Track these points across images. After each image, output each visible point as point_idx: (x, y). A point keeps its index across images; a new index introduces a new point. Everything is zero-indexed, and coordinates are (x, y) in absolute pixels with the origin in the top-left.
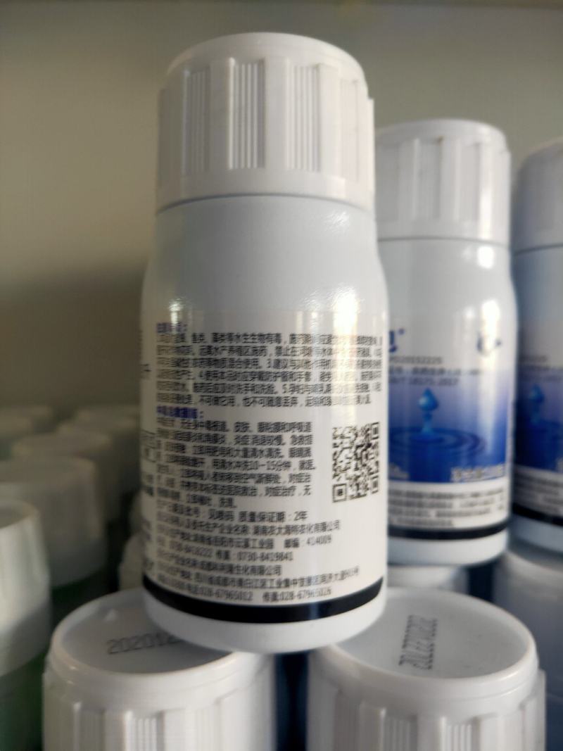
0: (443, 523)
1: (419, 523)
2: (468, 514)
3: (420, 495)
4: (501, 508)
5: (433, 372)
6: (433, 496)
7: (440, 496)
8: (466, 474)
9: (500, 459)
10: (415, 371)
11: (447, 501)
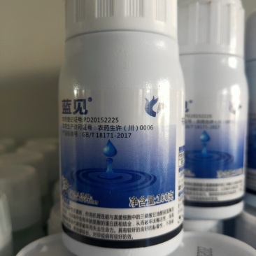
0: (213, 199)
1: (201, 199)
2: (225, 194)
3: (201, 185)
4: (241, 190)
5: (207, 122)
6: (208, 185)
7: (211, 185)
8: (224, 174)
9: (240, 166)
10: (198, 122)
11: (215, 188)
